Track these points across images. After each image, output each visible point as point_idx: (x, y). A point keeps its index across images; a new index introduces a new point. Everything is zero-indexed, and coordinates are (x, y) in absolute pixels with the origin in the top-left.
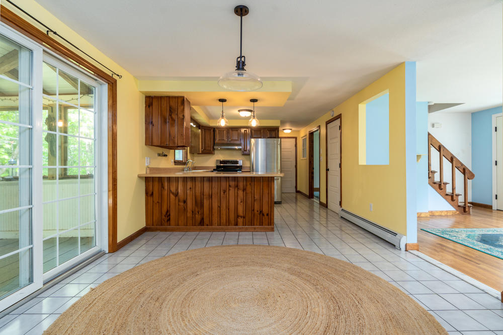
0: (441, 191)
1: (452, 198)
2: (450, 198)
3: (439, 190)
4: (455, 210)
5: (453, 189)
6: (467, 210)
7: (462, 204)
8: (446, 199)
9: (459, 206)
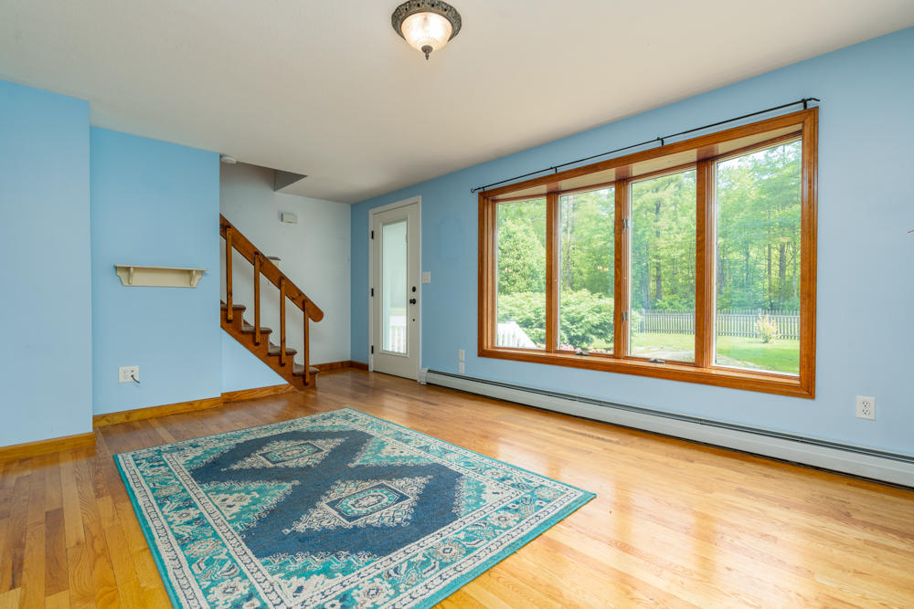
0: (256, 348)
1: (279, 360)
2: (277, 359)
3: (252, 346)
4: (287, 383)
5: (283, 341)
6: (307, 380)
7: (300, 370)
8: (268, 363)
9: (294, 375)
